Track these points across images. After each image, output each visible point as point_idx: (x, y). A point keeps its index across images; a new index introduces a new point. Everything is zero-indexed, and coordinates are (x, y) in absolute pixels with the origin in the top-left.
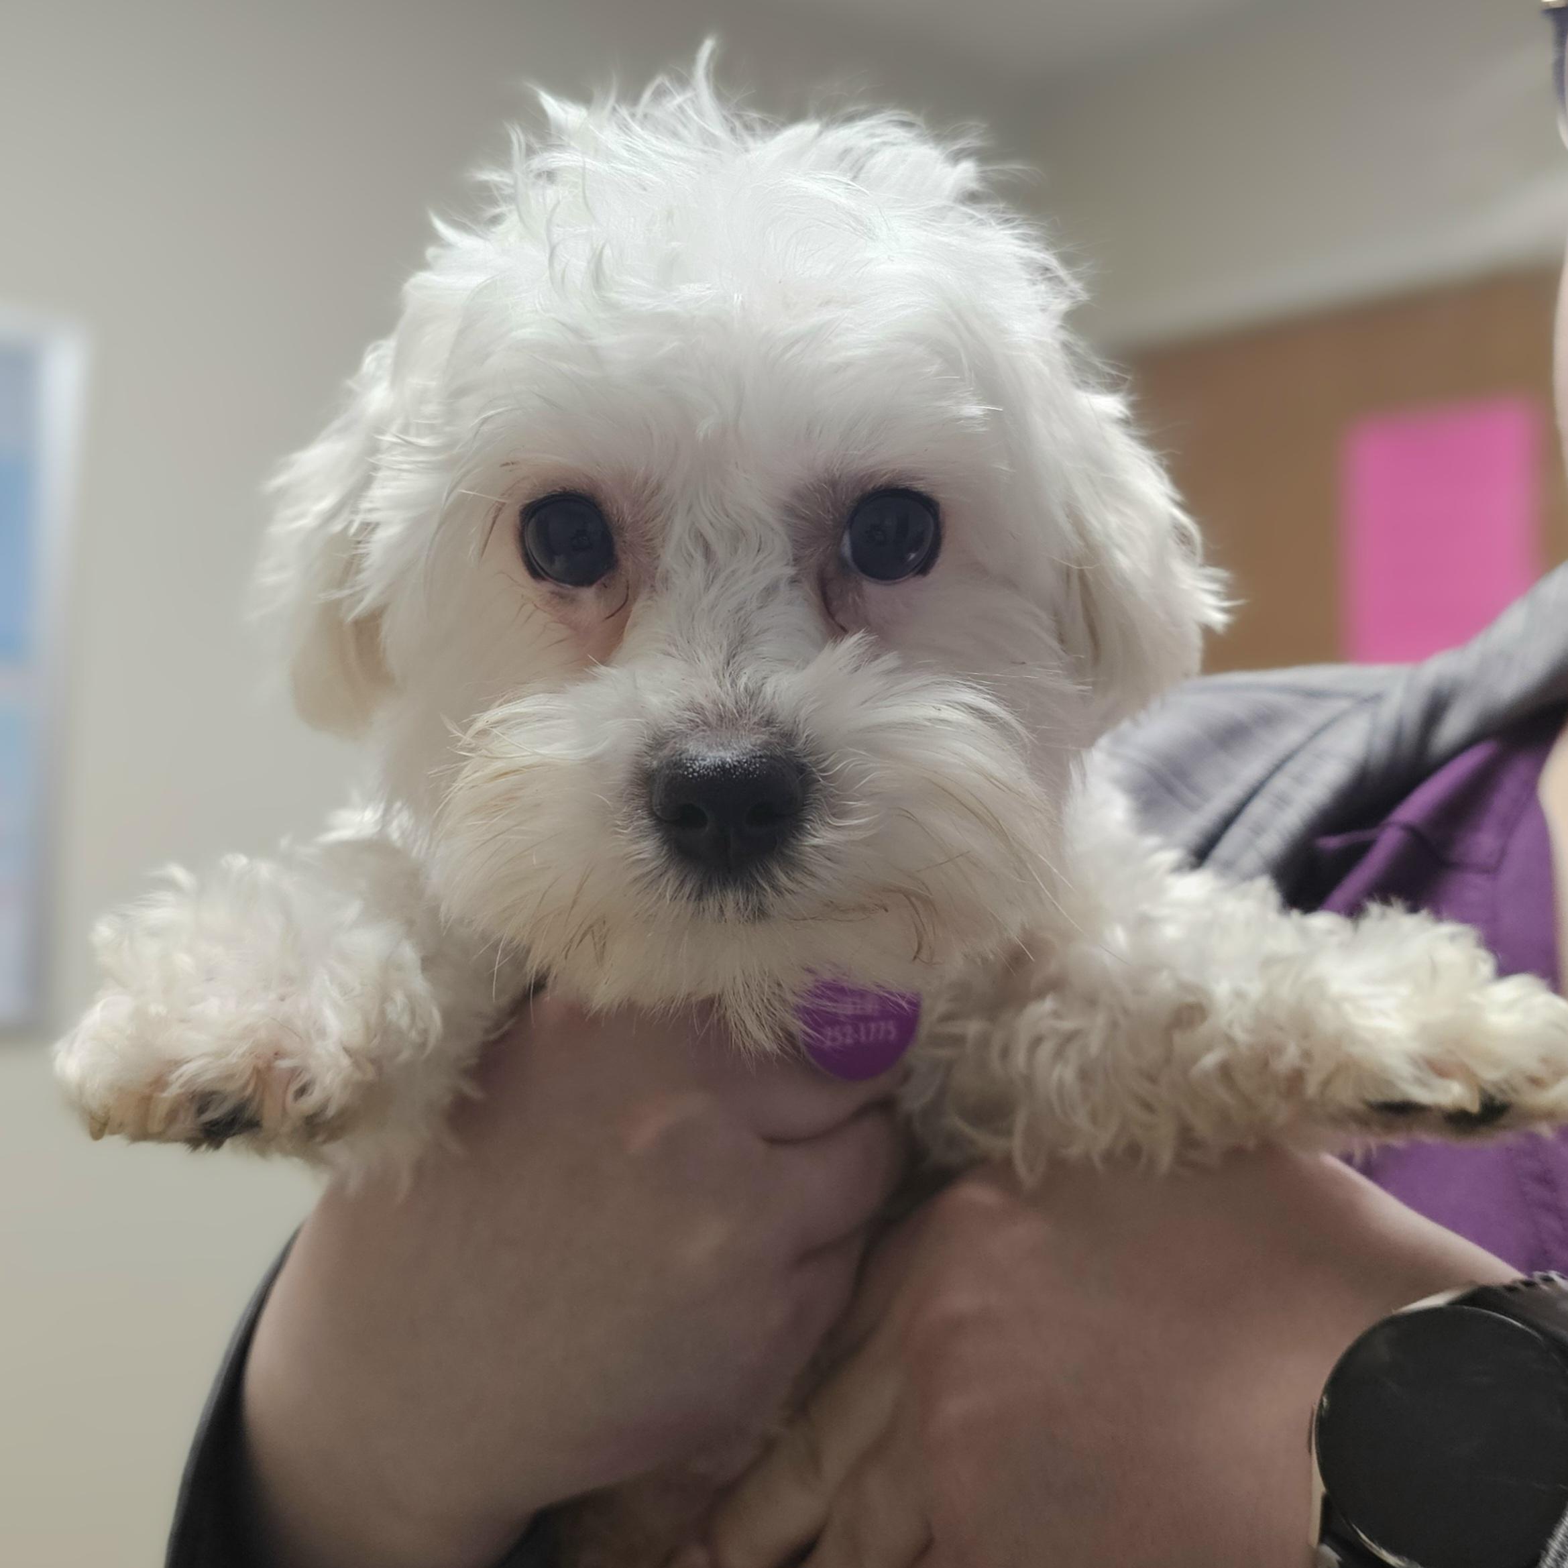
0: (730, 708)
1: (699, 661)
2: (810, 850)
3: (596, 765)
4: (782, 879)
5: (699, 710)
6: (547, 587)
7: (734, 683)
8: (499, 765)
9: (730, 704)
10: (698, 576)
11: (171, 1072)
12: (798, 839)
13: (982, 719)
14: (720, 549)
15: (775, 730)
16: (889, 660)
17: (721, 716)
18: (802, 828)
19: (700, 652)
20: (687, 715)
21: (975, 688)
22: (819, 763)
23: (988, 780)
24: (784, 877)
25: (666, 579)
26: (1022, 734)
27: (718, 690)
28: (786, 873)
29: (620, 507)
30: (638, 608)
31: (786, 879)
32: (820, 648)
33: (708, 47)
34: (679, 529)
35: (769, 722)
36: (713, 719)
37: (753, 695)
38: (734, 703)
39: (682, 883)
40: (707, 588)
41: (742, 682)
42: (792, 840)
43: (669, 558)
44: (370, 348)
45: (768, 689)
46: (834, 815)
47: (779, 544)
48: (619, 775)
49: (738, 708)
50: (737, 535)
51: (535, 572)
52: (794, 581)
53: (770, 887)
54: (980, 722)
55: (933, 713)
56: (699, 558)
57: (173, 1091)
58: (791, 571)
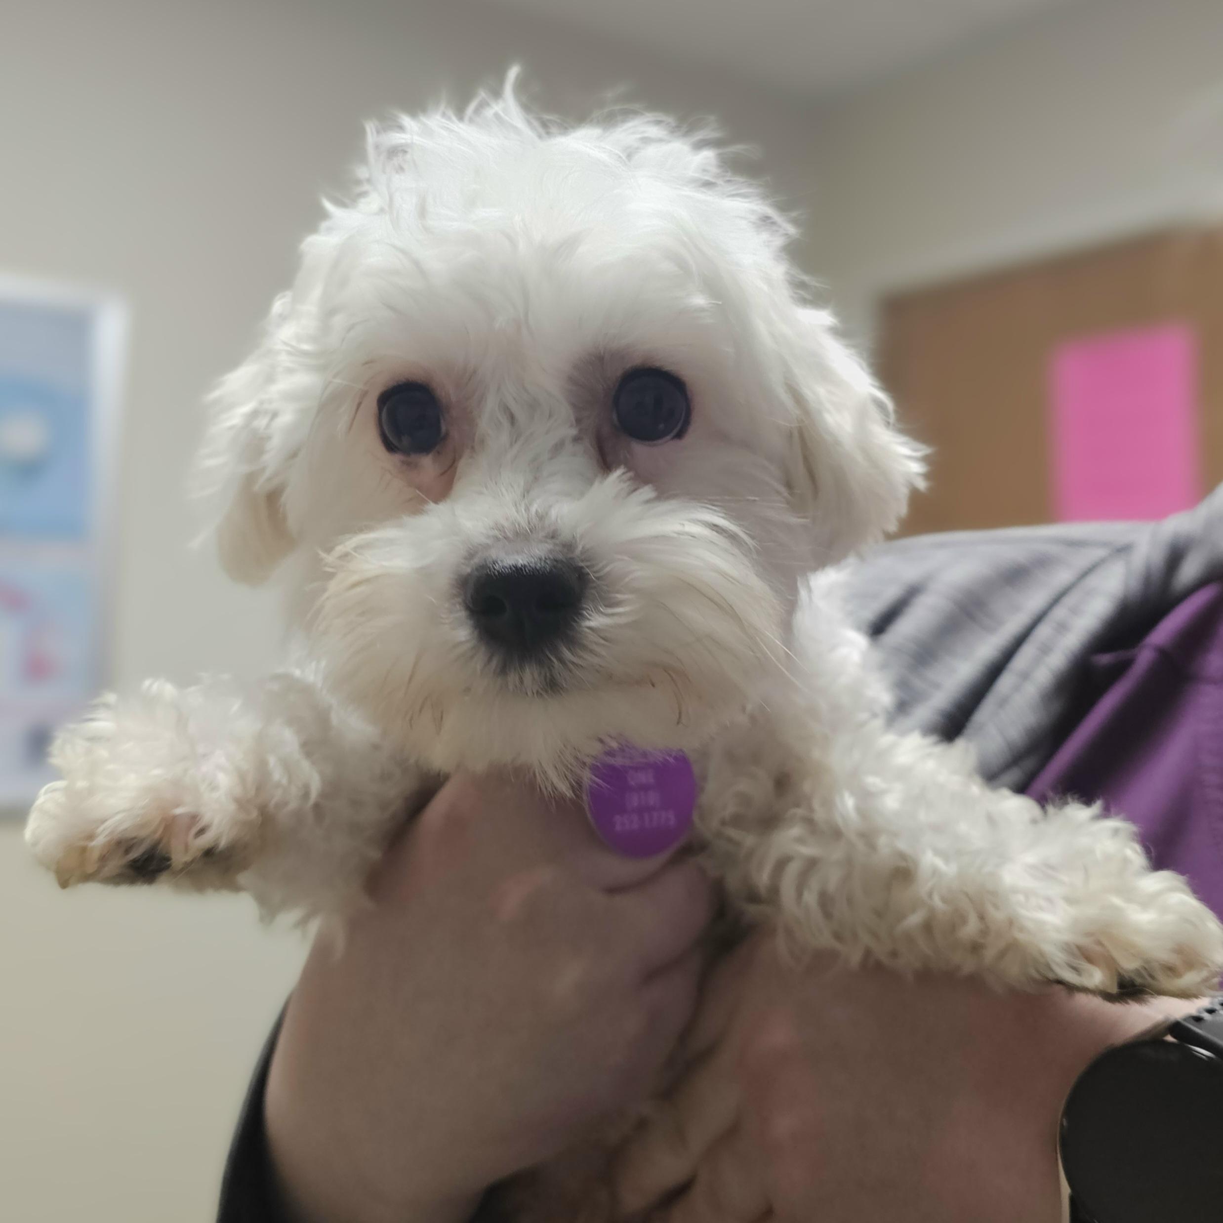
0: (524, 526)
1: (502, 495)
2: (588, 630)
3: (424, 574)
4: (567, 654)
5: (501, 529)
6: (397, 458)
7: (527, 509)
8: (355, 578)
9: (524, 524)
10: (505, 438)
11: (98, 828)
12: (576, 622)
13: (717, 532)
14: (521, 416)
15: (557, 542)
16: (647, 492)
17: (517, 532)
18: (582, 615)
19: (504, 490)
20: (492, 533)
21: (711, 509)
22: (593, 566)
23: (725, 578)
24: (567, 652)
25: (482, 441)
26: (748, 543)
27: (516, 514)
28: (570, 650)
29: (447, 390)
30: (462, 464)
31: (569, 654)
32: (590, 482)
33: (513, 72)
34: (491, 404)
35: (553, 536)
36: (510, 535)
37: (541, 517)
38: (527, 523)
39: (490, 660)
40: (511, 445)
41: (534, 509)
42: (574, 624)
43: (484, 425)
44: (278, 297)
45: (553, 513)
46: (606, 606)
47: (565, 411)
48: (444, 580)
49: (531, 527)
50: (533, 406)
51: (390, 447)
52: (576, 439)
53: (557, 660)
54: (715, 533)
55: (678, 528)
56: (506, 424)
57: (100, 841)
58: (574, 432)
